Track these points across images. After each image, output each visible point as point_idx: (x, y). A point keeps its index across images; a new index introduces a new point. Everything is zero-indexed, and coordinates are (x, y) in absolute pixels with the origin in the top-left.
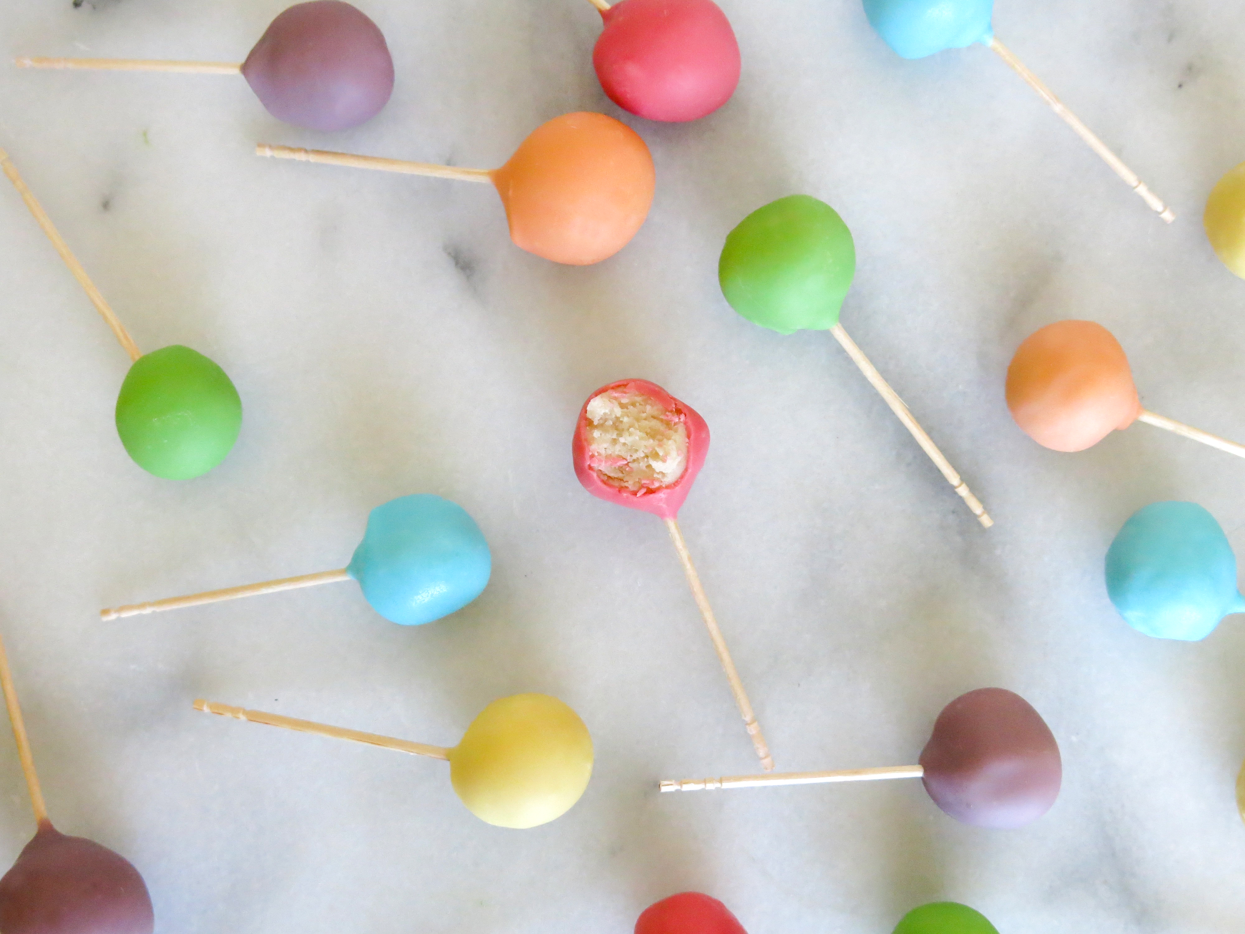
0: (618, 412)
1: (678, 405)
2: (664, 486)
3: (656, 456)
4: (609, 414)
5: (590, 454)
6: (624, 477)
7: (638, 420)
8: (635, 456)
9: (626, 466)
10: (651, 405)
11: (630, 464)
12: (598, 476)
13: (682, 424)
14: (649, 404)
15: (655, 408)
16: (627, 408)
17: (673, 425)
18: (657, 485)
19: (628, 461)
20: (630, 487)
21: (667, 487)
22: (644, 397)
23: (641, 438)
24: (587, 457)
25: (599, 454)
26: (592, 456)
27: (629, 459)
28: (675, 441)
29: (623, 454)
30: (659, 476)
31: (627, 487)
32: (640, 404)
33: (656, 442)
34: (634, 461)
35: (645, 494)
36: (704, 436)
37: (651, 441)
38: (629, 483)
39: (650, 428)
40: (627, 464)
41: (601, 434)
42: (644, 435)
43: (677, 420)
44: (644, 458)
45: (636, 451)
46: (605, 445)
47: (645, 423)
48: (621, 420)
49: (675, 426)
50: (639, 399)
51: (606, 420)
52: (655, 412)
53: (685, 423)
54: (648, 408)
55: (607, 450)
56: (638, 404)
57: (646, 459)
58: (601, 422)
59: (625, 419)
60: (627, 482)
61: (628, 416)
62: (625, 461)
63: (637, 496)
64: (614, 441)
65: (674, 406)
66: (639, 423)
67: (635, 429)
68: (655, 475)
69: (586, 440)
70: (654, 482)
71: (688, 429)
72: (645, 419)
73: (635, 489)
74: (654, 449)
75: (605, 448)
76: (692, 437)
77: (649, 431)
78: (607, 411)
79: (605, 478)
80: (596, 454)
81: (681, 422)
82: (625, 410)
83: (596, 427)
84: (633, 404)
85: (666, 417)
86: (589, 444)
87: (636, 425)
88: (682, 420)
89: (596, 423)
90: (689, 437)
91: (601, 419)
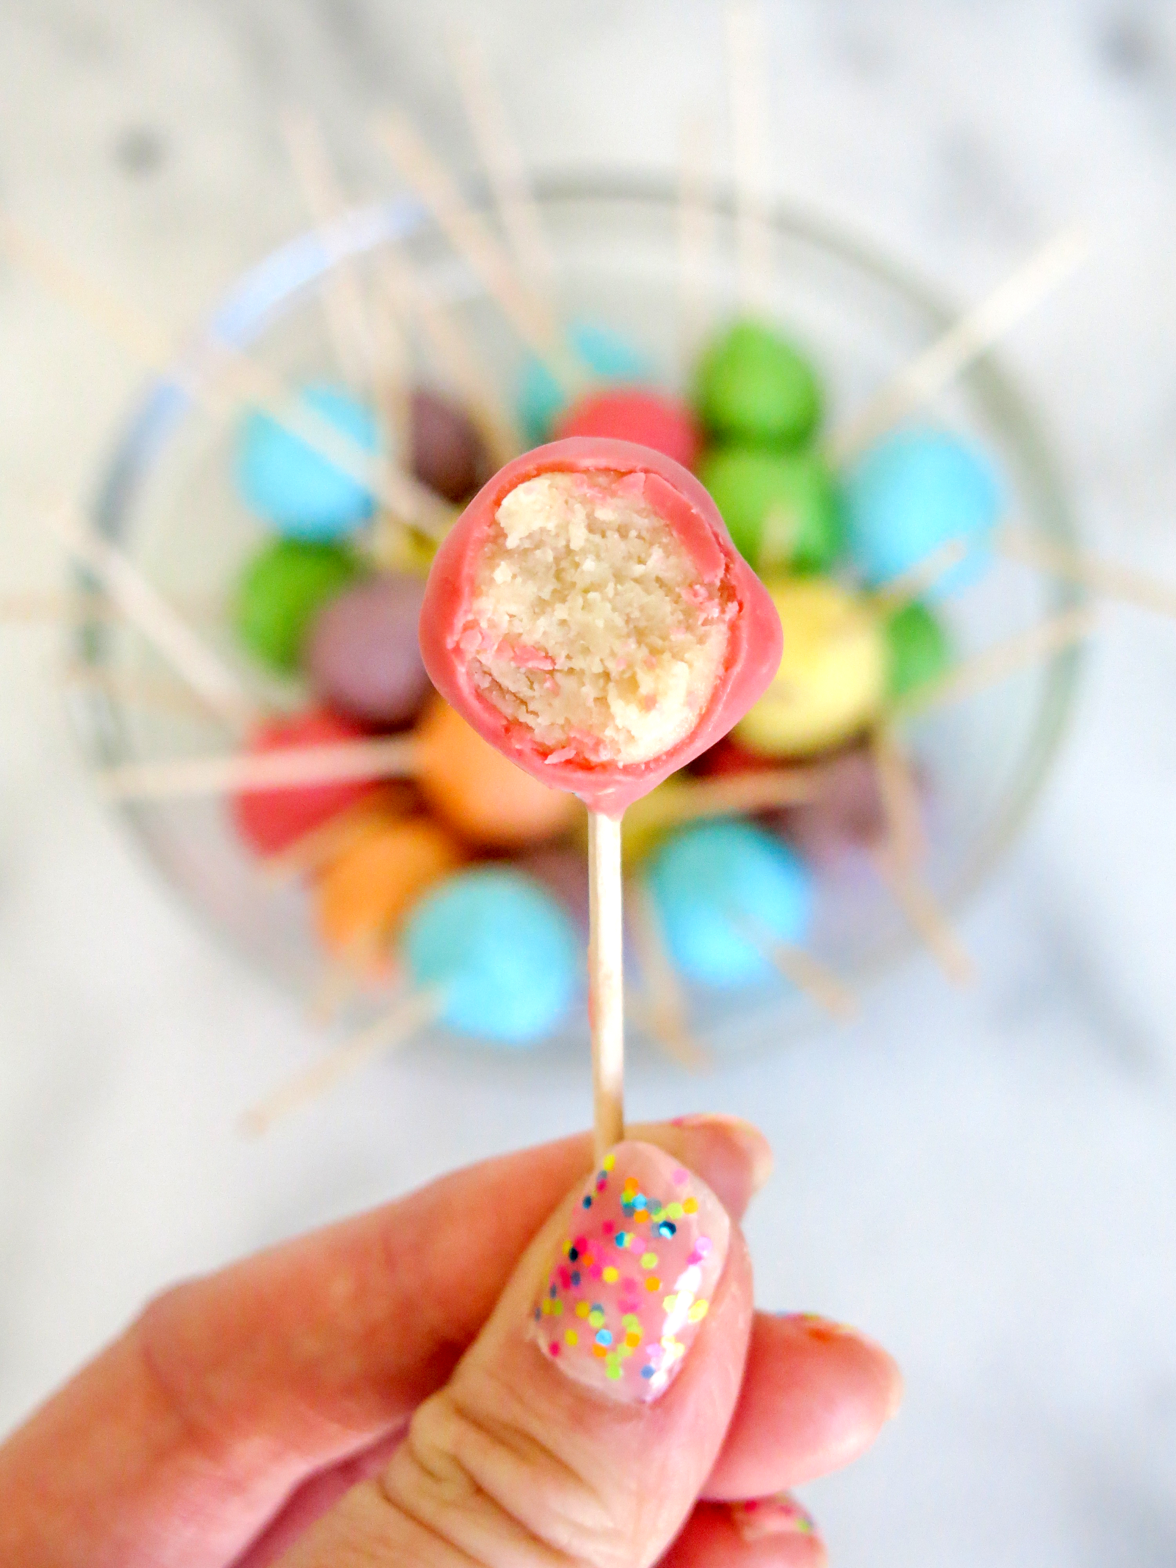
0: (579, 536)
1: (732, 572)
2: (621, 765)
3: (630, 685)
4: (553, 533)
5: (470, 617)
6: (533, 698)
7: (619, 577)
8: (579, 663)
9: (548, 676)
10: (665, 547)
11: (558, 676)
12: (469, 674)
13: (724, 628)
14: (662, 545)
15: (673, 560)
16: (604, 535)
17: (700, 623)
18: (604, 756)
19: (556, 667)
20: (537, 731)
21: (628, 769)
22: (658, 522)
23: (610, 627)
24: (459, 622)
25: (493, 625)
26: (468, 627)
27: (561, 663)
28: (691, 666)
29: (551, 645)
30: (621, 738)
31: (529, 728)
32: (639, 537)
33: (642, 653)
34: (571, 671)
35: (569, 762)
36: (764, 670)
37: (632, 645)
38: (539, 720)
39: (642, 609)
40: (552, 672)
41: (514, 576)
42: (619, 621)
43: (715, 612)
44: (598, 676)
45: (586, 651)
46: (513, 609)
47: (633, 593)
48: (577, 559)
49: (707, 628)
50: (643, 523)
51: (539, 545)
52: (670, 575)
53: (733, 627)
54: (657, 553)
55: (516, 622)
56: (633, 533)
57: (601, 682)
58: (527, 545)
59: (589, 565)
60: (535, 714)
61: (598, 557)
62: (549, 662)
63: (547, 762)
64: (541, 606)
65: (721, 573)
66: (619, 587)
67: (605, 598)
68: (609, 733)
69: (472, 580)
70: (601, 748)
71: (733, 643)
72: (637, 581)
73: (550, 742)
74: (630, 665)
75: (511, 616)
76: (737, 669)
77: (636, 614)
78: (551, 526)
79: (485, 683)
80: (484, 624)
81: (724, 621)
82: (597, 538)
83: (508, 554)
84: (623, 531)
85: (693, 597)
86: (475, 593)
87: (610, 590)
88: (727, 617)
89: (511, 542)
90: (729, 663)
91: (530, 536)
